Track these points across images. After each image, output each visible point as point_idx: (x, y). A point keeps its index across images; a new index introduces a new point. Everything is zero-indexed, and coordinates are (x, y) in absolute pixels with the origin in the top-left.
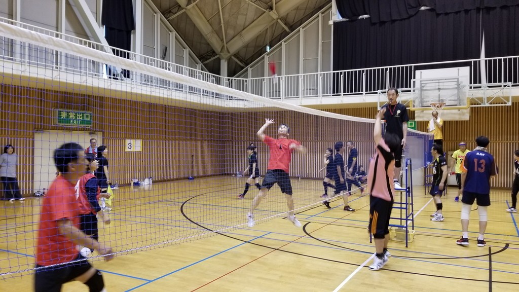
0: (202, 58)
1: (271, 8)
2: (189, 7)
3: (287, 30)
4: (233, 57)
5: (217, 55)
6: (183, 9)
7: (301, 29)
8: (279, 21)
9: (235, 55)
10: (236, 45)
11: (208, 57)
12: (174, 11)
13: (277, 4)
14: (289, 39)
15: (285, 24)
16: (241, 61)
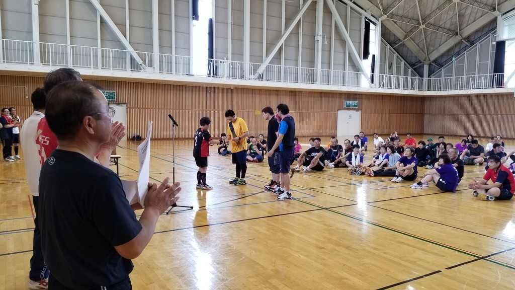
0: (412, 65)
1: (457, 34)
2: (405, 40)
3: (469, 45)
4: (432, 63)
5: (421, 63)
6: (401, 41)
7: (478, 43)
8: (463, 41)
9: (435, 61)
10: (434, 56)
11: (417, 64)
12: (397, 43)
13: (461, 32)
14: (470, 50)
15: (468, 41)
16: (438, 64)
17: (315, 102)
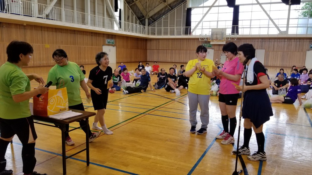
0: (139, 18)
1: (165, 1)
2: (137, 2)
3: (170, 9)
5: (144, 17)
6: (134, 2)
7: (176, 9)
8: (168, 6)
9: (151, 17)
10: (151, 14)
11: (141, 18)
12: (131, 3)
14: (171, 12)
15: (170, 7)
16: (153, 19)
17: (87, 39)
